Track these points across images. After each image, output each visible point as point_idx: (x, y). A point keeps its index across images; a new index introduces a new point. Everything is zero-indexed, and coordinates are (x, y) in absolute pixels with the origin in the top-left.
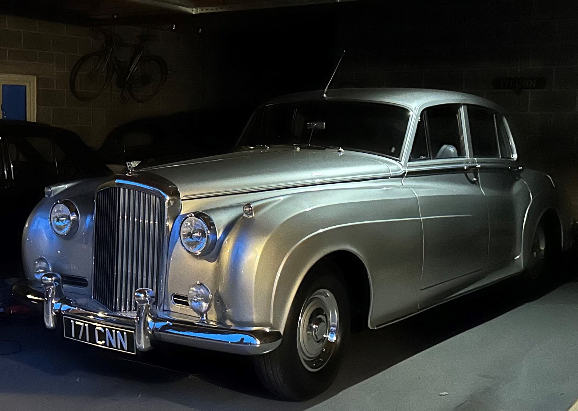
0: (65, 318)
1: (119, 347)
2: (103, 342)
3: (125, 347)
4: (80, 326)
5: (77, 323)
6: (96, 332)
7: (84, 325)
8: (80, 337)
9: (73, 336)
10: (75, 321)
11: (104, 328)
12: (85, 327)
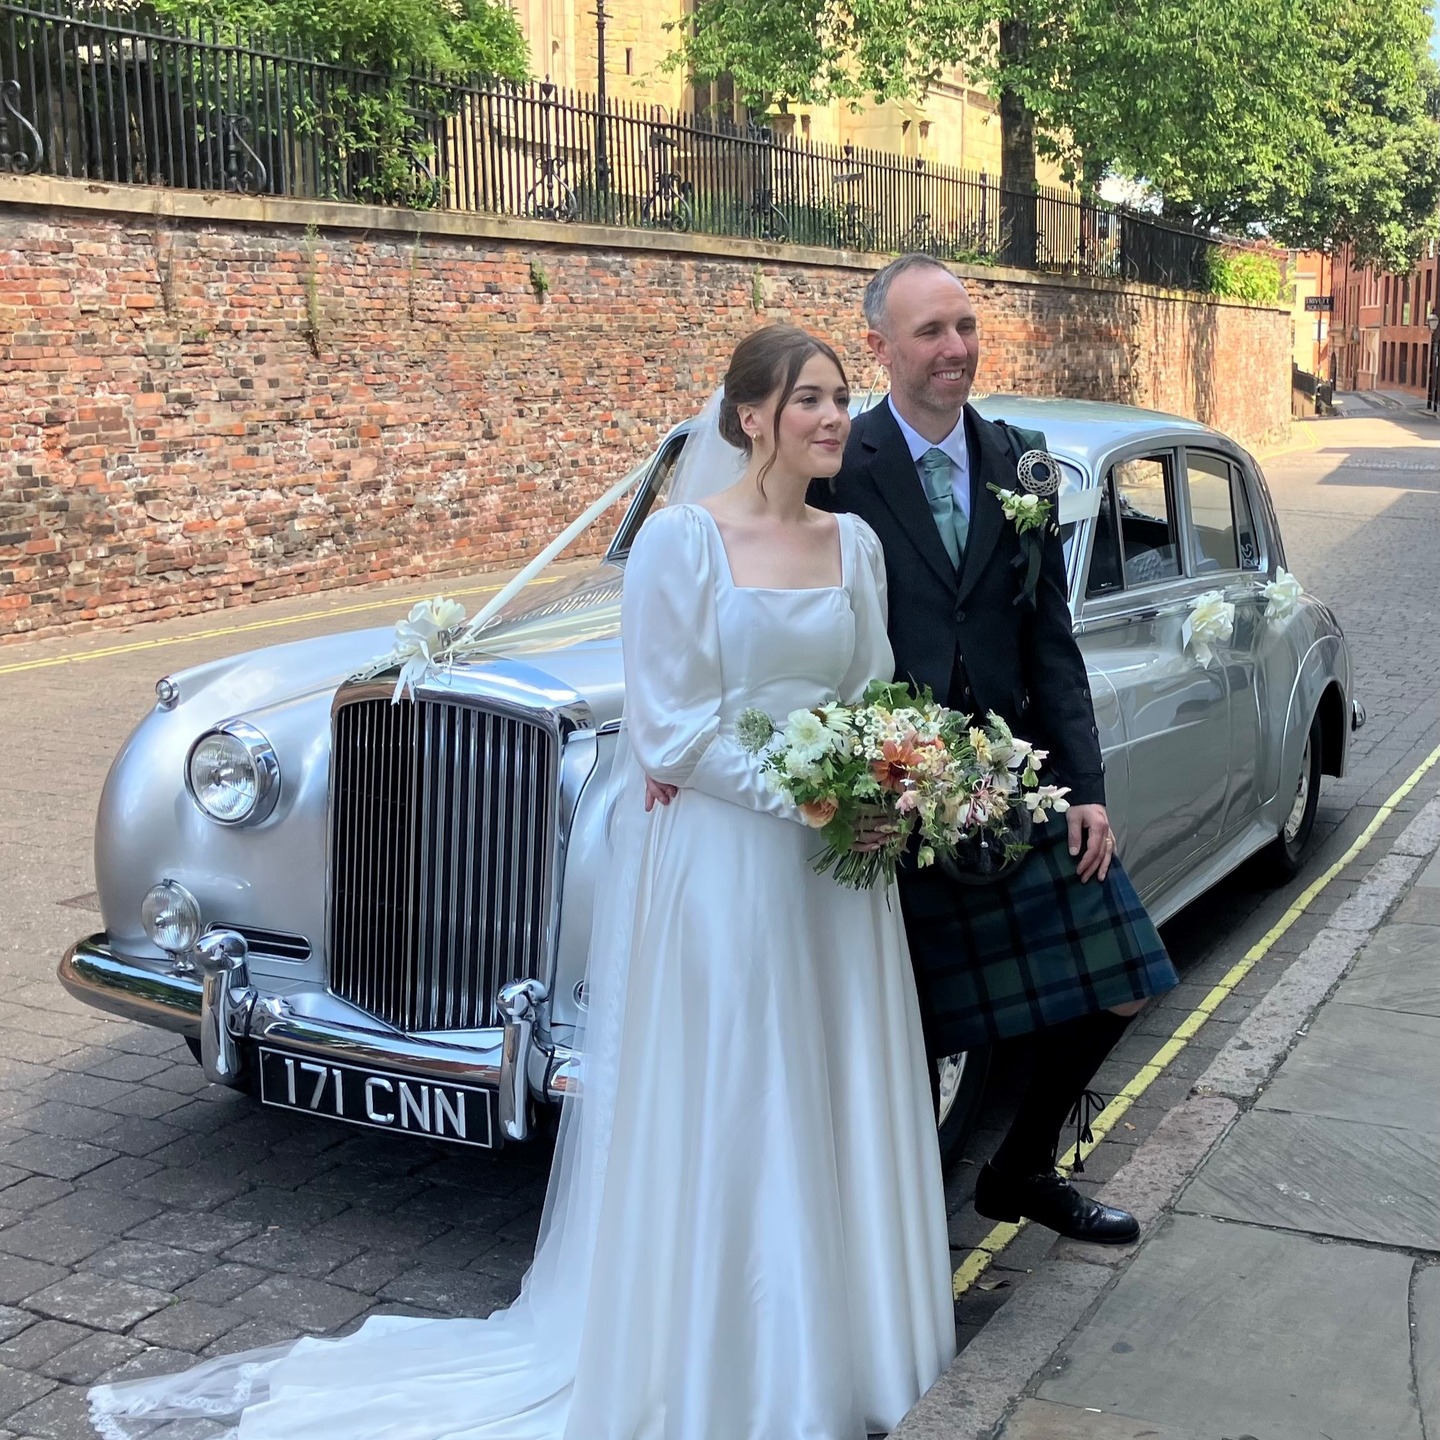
0: (264, 1053)
1: (440, 1129)
2: (391, 1117)
3: (461, 1128)
4: (317, 1075)
5: (304, 1066)
6: (369, 1091)
7: (330, 1073)
8: (315, 1103)
9: (292, 1099)
10: (297, 1062)
11: (394, 1082)
12: (331, 1078)
